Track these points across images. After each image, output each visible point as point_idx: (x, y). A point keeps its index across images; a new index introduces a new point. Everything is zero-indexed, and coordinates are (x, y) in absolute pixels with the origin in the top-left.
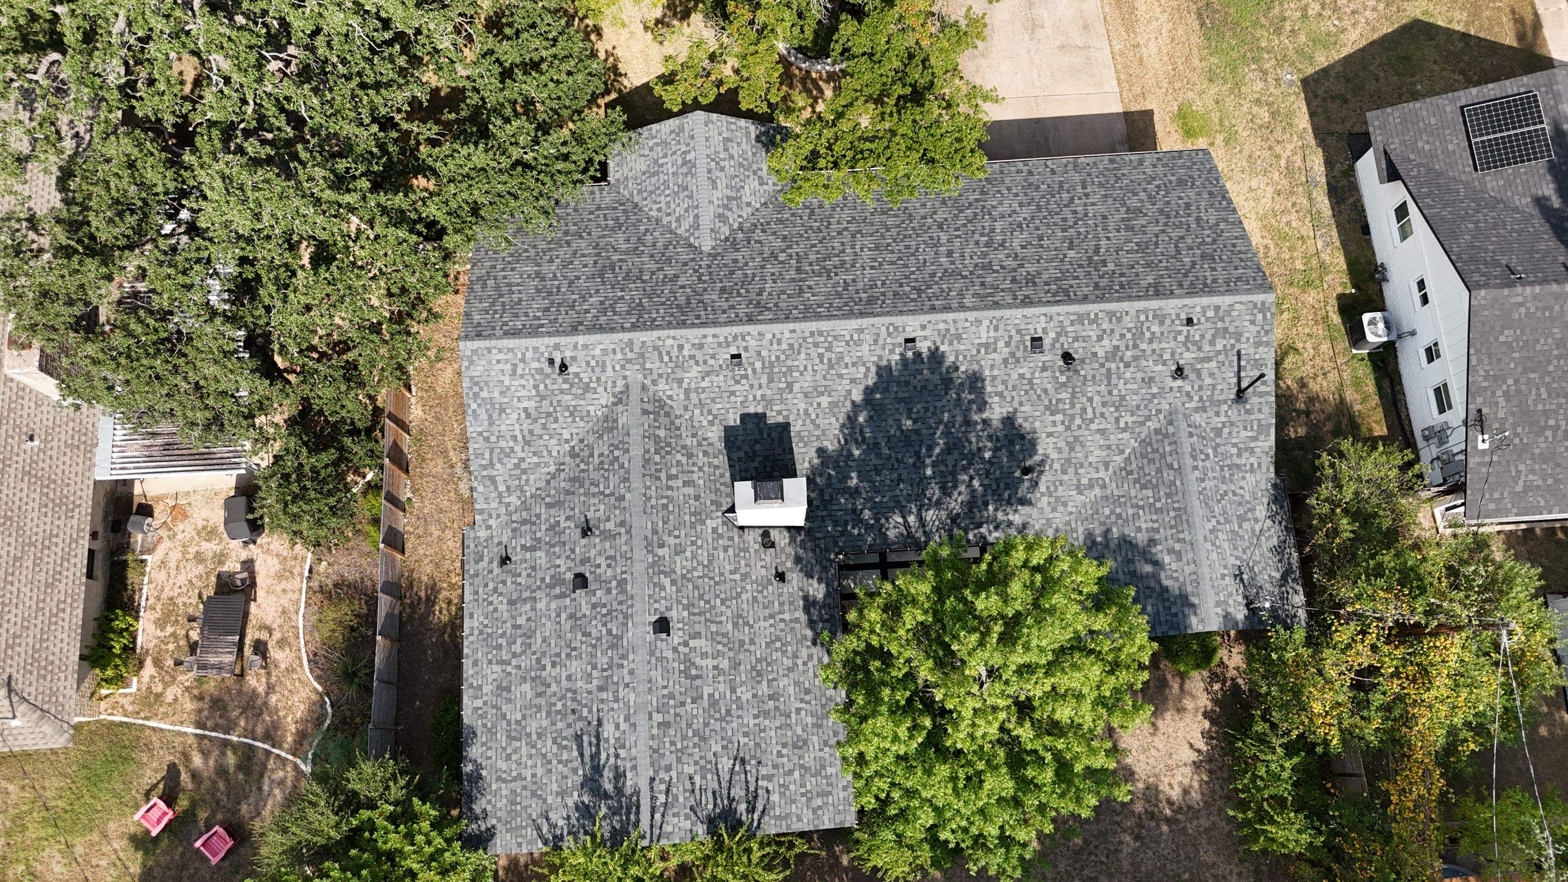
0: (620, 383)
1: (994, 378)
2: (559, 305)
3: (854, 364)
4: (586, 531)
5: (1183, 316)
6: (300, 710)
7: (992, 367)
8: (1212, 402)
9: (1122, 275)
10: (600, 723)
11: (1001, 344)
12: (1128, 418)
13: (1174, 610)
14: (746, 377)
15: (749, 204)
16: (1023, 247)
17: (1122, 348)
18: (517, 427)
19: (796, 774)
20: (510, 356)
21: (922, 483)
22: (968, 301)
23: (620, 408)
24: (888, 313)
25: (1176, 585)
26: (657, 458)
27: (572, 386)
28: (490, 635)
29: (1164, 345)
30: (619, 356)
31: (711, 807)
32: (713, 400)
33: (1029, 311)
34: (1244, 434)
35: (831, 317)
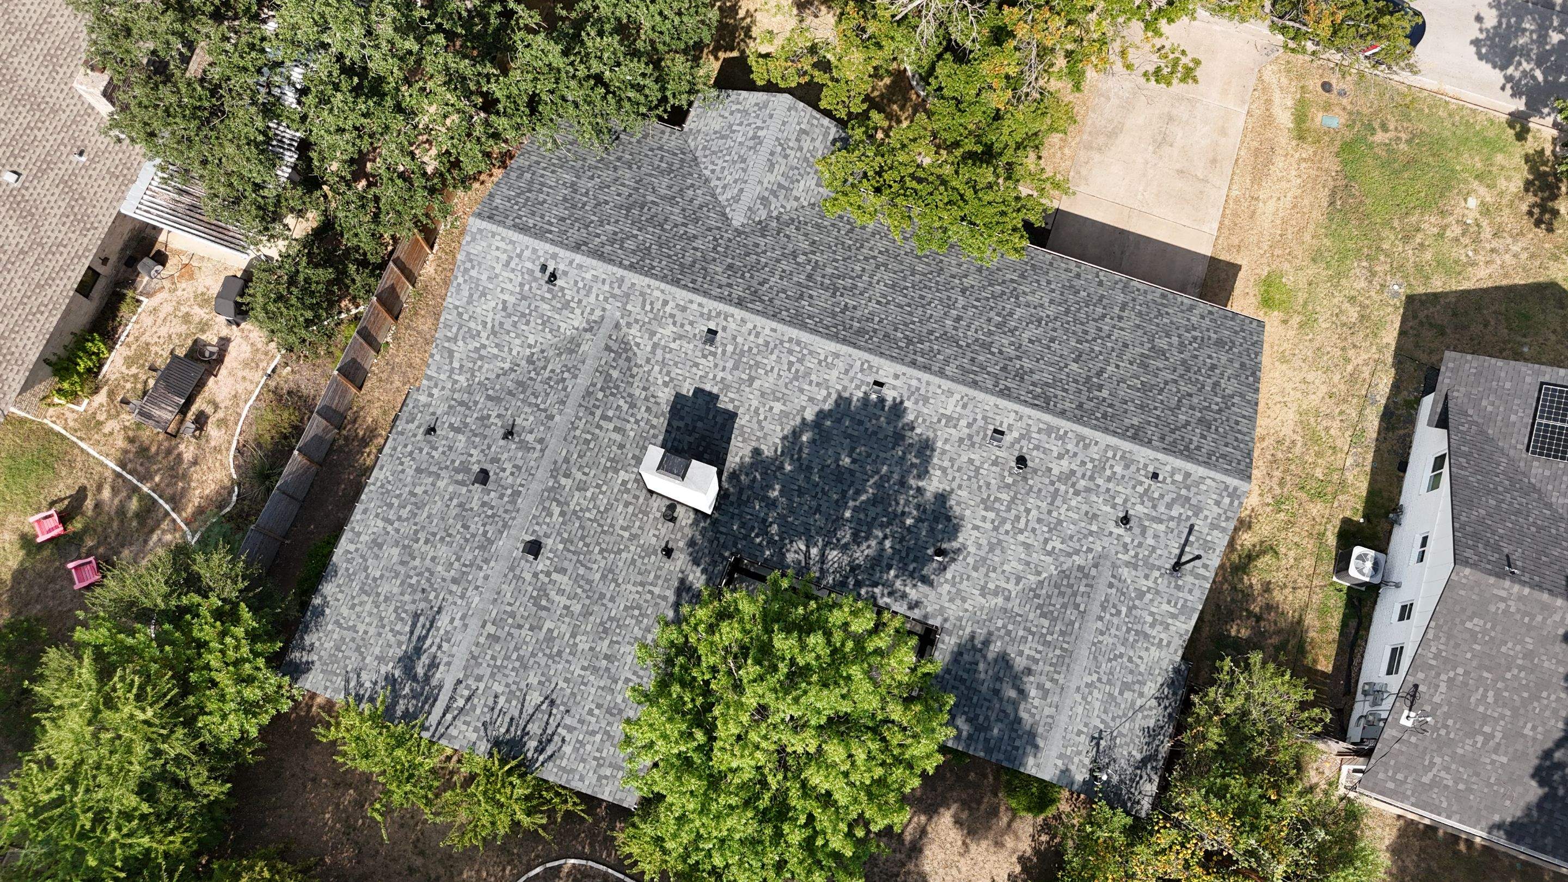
0: (598, 313)
1: (944, 452)
2: (577, 220)
3: (818, 384)
4: (509, 434)
5: (1151, 469)
6: (210, 489)
7: (946, 441)
8: (1146, 563)
9: (1111, 406)
10: (439, 612)
11: (963, 423)
12: (1059, 546)
13: (1017, 743)
14: (714, 354)
15: (797, 199)
16: (1031, 341)
17: (1079, 475)
18: (491, 315)
19: (598, 737)
20: (510, 247)
21: (838, 521)
22: (949, 370)
23: (588, 335)
24: (870, 351)
25: (1030, 721)
26: (600, 395)
27: (554, 297)
28: (388, 492)
29: (1120, 489)
30: (607, 287)
31: (503, 730)
32: (676, 364)
33: (1003, 403)
34: (1165, 607)
35: (814, 331)
